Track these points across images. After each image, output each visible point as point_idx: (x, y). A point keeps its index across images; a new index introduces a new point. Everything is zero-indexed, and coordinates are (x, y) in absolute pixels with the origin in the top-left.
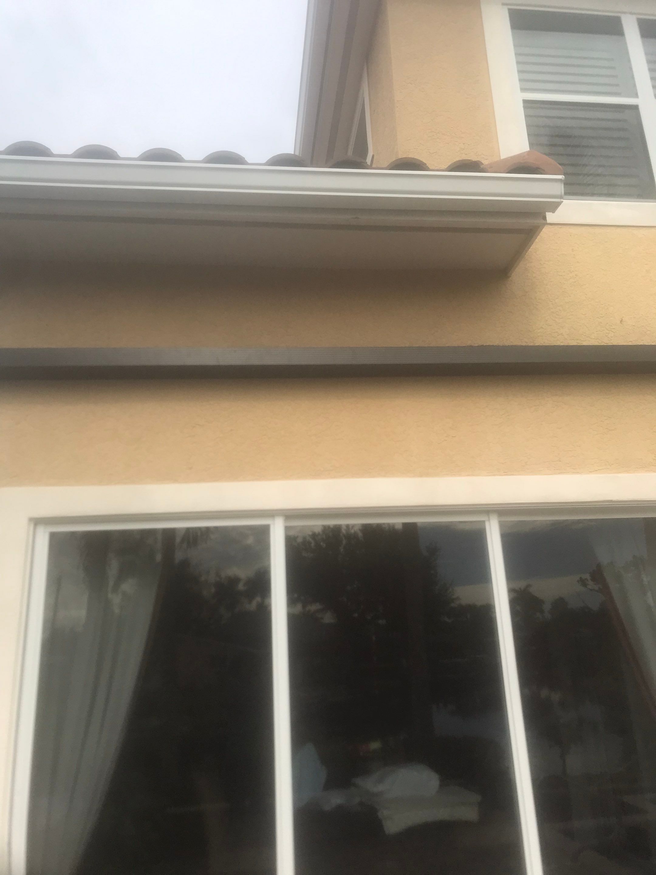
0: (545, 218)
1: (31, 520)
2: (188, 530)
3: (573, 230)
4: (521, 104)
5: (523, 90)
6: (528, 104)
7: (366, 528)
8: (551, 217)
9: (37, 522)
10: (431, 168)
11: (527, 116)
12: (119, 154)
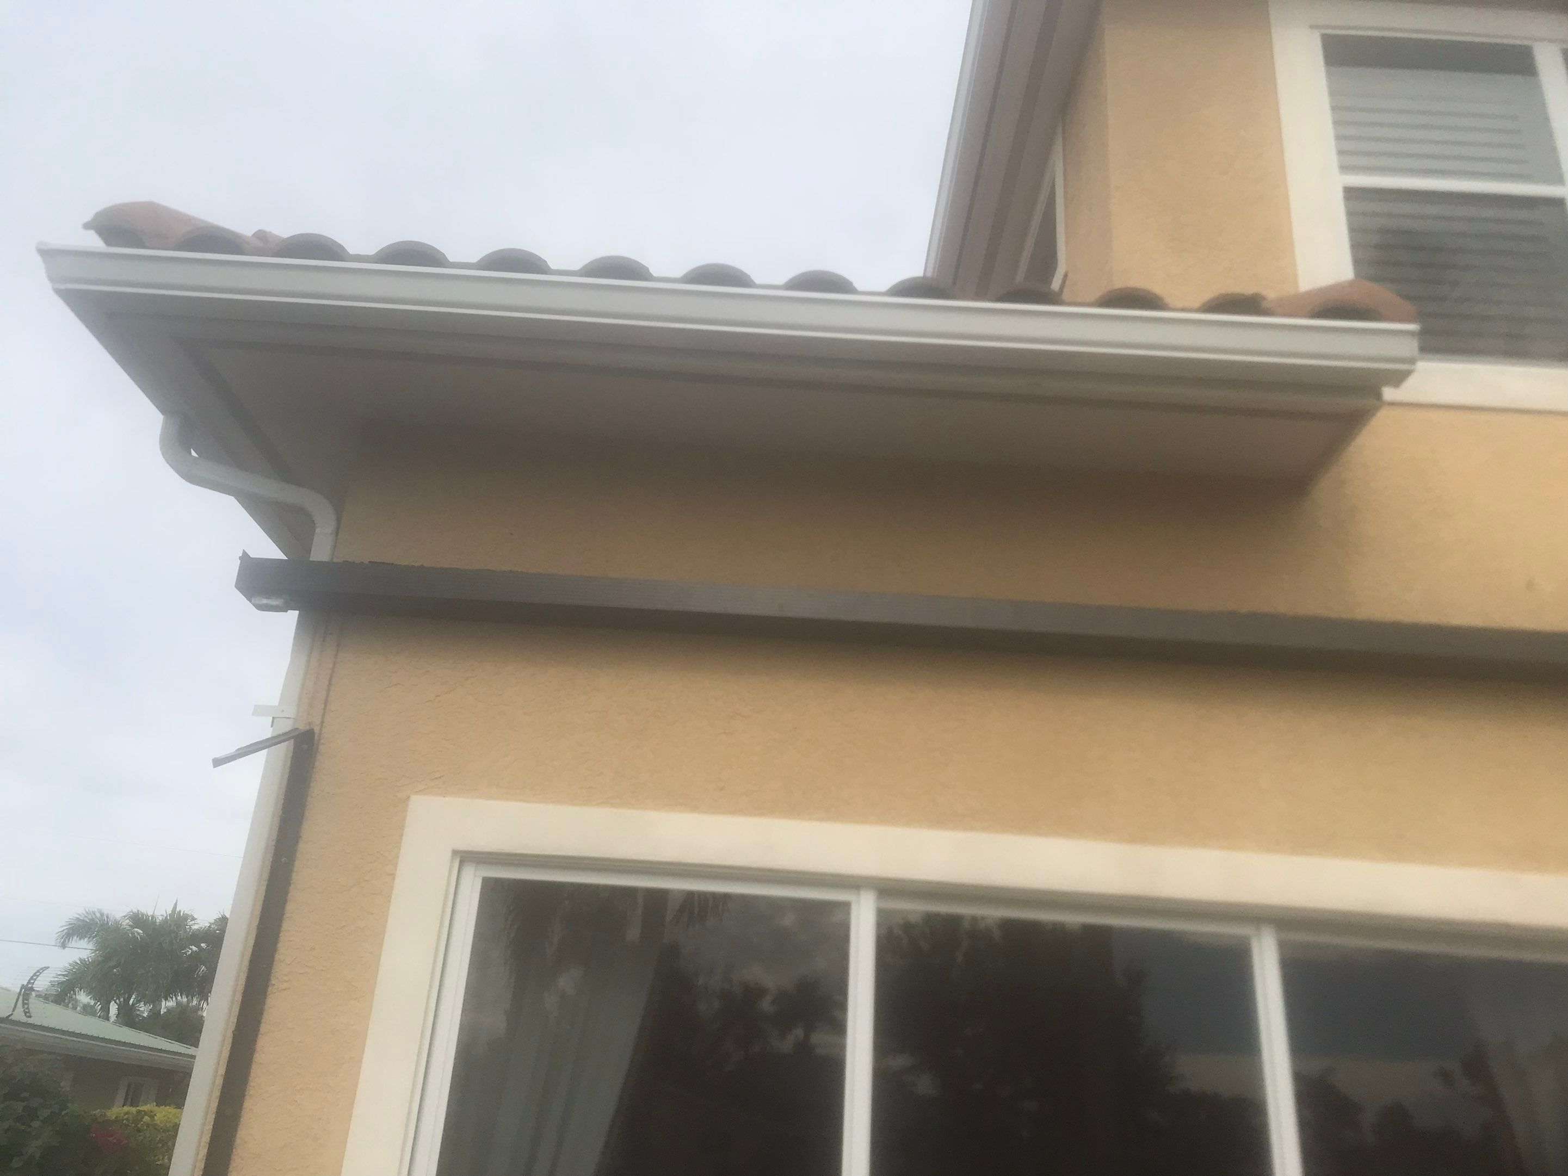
0: (1379, 396)
1: (455, 853)
2: (690, 895)
3: (1434, 415)
4: (1340, 195)
5: (1344, 168)
6: (1352, 194)
7: (1008, 926)
8: (1389, 393)
9: (465, 858)
10: (1171, 306)
11: (1350, 214)
12: (651, 271)
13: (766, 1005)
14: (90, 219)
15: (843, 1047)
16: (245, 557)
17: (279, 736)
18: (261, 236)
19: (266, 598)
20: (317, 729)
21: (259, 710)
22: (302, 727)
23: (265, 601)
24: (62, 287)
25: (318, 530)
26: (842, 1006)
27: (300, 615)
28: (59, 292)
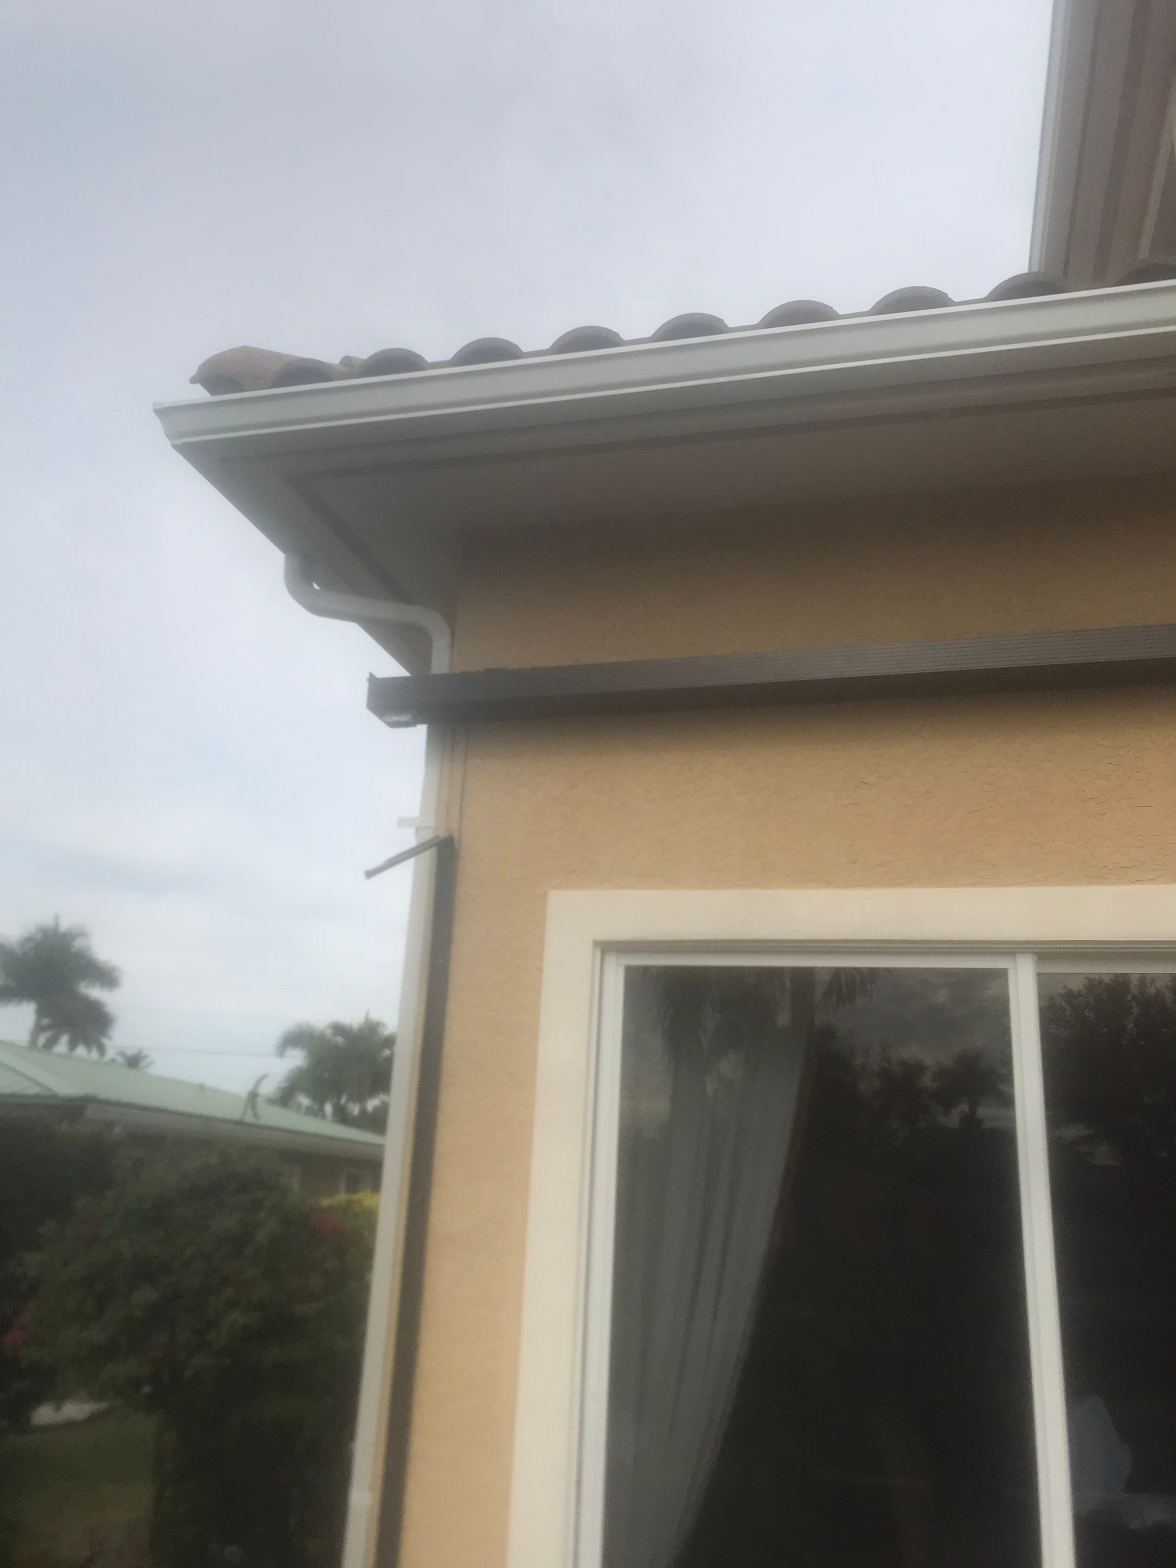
13: (927, 1081)
14: (195, 373)
15: (1012, 1120)
16: (372, 679)
17: (422, 845)
18: (347, 361)
19: (396, 715)
20: (456, 835)
21: (403, 823)
22: (443, 834)
23: (395, 718)
24: (179, 442)
25: (435, 645)
26: (1008, 1078)
27: (429, 728)
28: (178, 448)
